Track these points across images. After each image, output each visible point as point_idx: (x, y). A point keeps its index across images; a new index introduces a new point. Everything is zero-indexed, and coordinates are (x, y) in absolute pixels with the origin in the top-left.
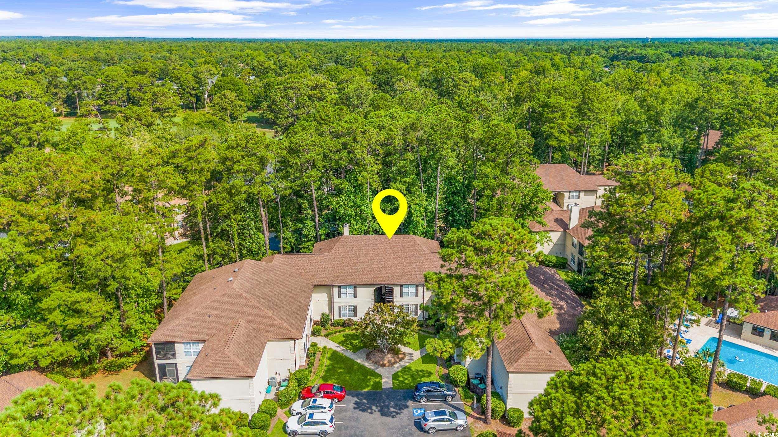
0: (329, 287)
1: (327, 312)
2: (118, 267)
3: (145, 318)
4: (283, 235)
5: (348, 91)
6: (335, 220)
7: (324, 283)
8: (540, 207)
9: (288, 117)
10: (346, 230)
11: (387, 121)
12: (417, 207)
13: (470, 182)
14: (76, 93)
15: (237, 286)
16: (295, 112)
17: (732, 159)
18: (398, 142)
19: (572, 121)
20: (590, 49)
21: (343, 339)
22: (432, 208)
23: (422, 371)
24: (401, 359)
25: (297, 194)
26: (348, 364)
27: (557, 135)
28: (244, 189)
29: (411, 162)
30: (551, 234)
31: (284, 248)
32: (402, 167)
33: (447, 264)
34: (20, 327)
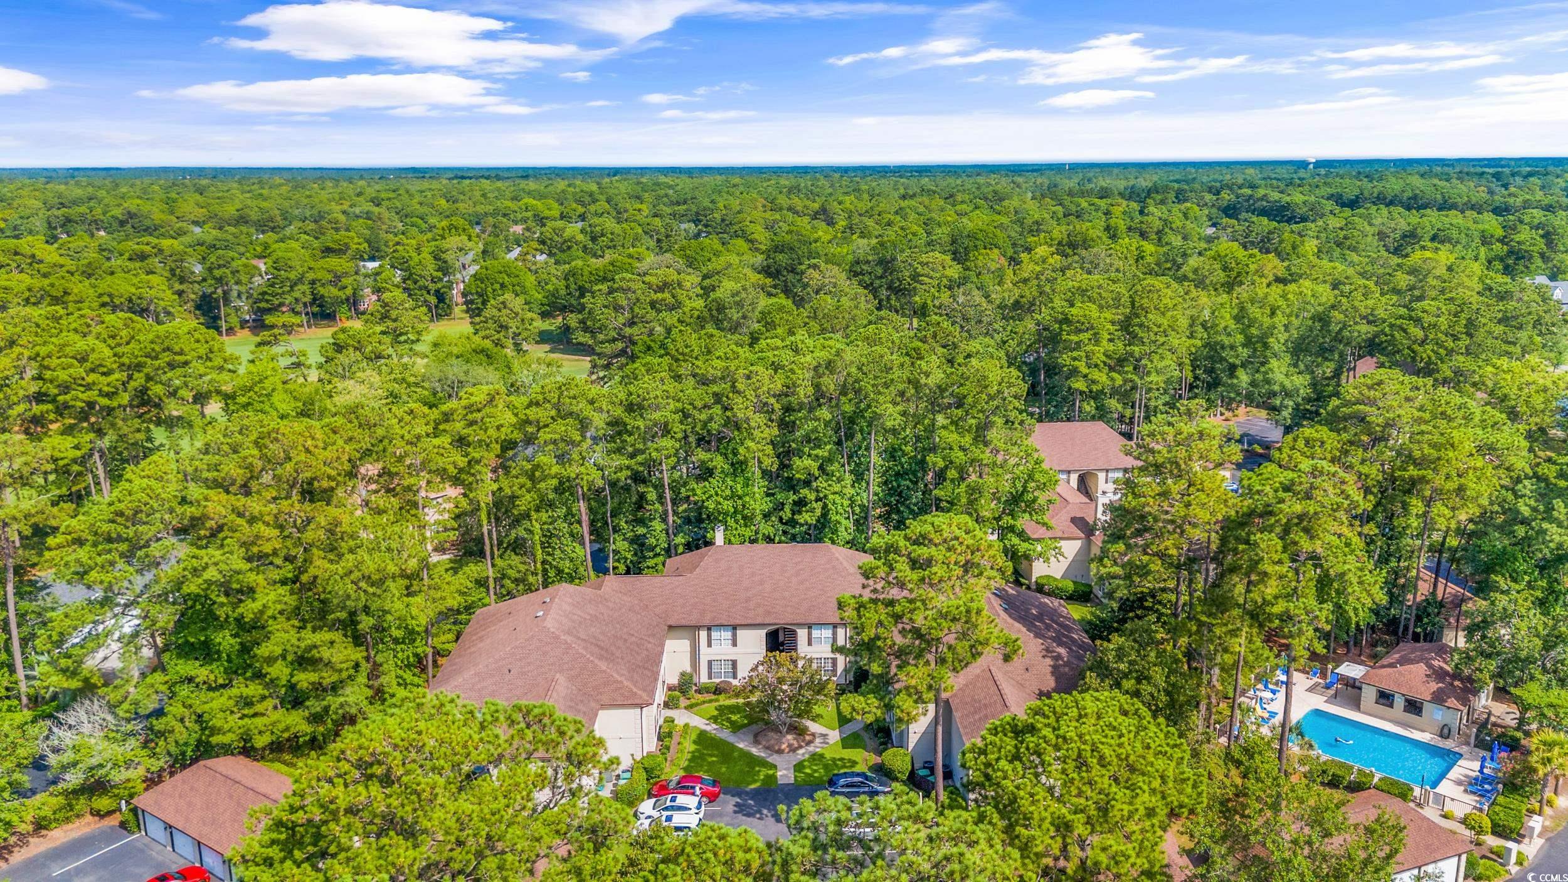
0: (690, 629)
1: (688, 669)
2: (374, 594)
3: (405, 676)
4: (613, 547)
5: (718, 294)
6: (700, 520)
7: (684, 622)
8: (1042, 498)
9: (614, 340)
10: (719, 537)
11: (786, 356)
12: (837, 498)
13: (924, 457)
14: (219, 291)
15: (550, 624)
16: (628, 331)
17: (1345, 418)
18: (804, 392)
19: (1111, 347)
20: (1185, 191)
21: (716, 713)
22: (864, 498)
23: (842, 759)
24: (809, 743)
25: (637, 478)
26: (725, 751)
27: (1085, 370)
28: (555, 469)
29: (827, 424)
30: (1063, 543)
31: (614, 568)
32: (812, 431)
33: (871, 582)
34: (223, 686)
